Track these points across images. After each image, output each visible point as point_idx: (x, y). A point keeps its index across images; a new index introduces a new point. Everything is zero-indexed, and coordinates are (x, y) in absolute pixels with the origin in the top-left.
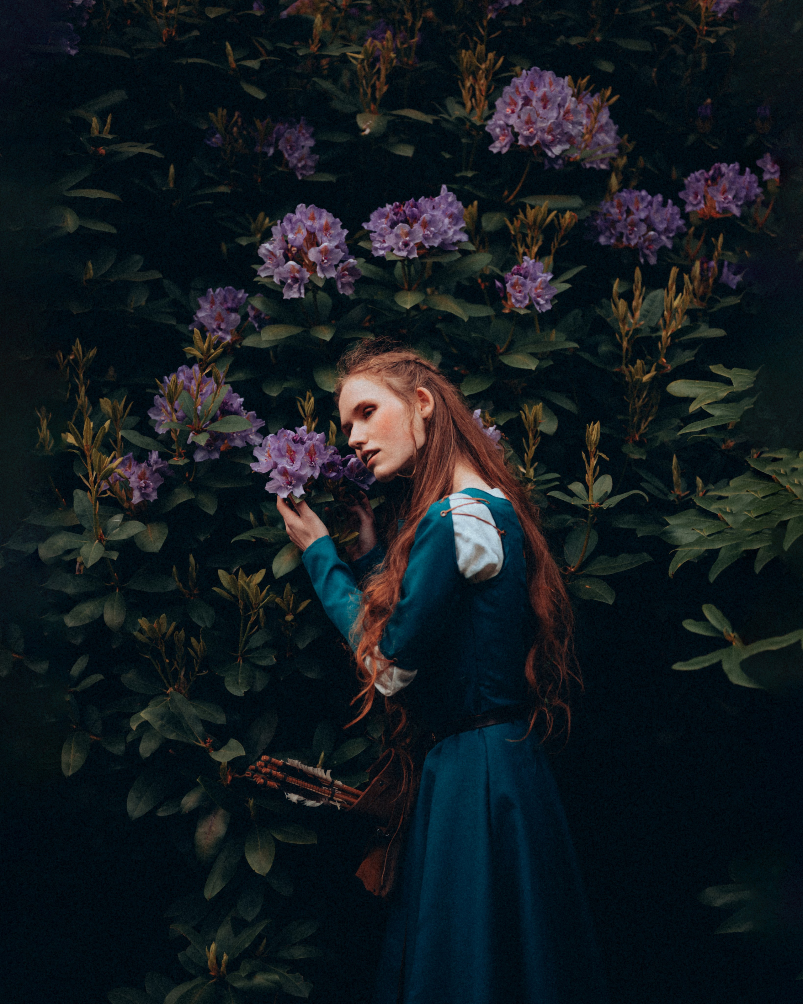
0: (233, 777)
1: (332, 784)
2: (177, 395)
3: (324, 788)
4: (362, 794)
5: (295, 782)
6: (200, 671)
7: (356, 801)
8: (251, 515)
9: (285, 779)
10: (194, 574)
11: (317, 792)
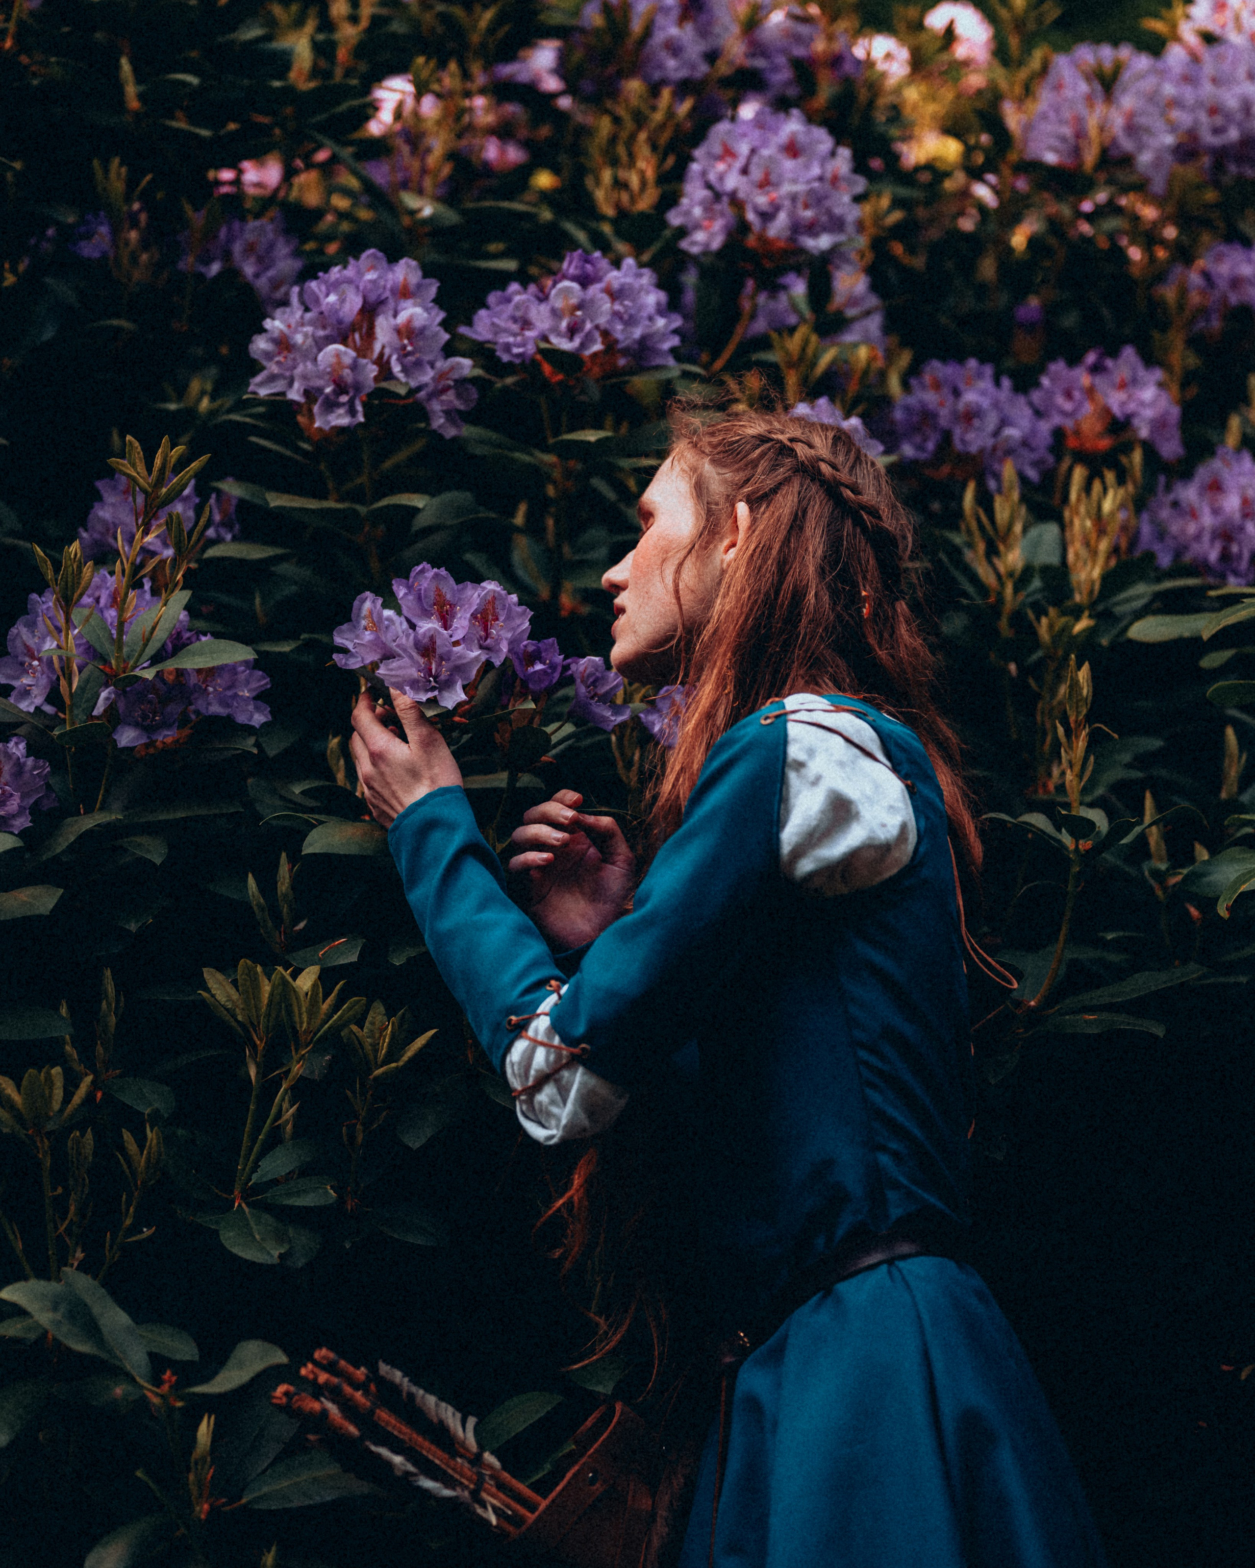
0: (211, 1505)
1: (476, 1460)
2: (79, 592)
3: (459, 1460)
4: (544, 1504)
5: (394, 1427)
6: (135, 1229)
7: (531, 1517)
8: (251, 881)
9: (372, 1412)
10: (113, 1020)
11: (443, 1466)
